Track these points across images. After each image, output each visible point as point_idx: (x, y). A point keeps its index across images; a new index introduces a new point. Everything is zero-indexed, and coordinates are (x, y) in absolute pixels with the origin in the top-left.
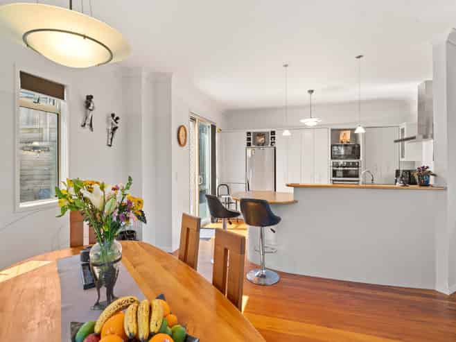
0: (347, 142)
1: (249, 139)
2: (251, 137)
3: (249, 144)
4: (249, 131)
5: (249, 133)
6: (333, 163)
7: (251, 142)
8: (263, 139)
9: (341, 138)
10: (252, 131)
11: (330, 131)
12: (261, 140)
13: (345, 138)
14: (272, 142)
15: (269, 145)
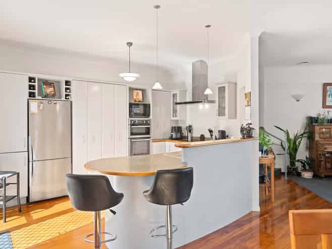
0: (140, 101)
1: (31, 87)
2: (36, 84)
3: (32, 95)
4: (32, 75)
5: (31, 79)
6: (131, 121)
7: (36, 91)
8: (52, 89)
9: (135, 97)
10: (36, 76)
11: (128, 89)
12: (50, 90)
13: (138, 96)
14: (66, 95)
15: (63, 98)
